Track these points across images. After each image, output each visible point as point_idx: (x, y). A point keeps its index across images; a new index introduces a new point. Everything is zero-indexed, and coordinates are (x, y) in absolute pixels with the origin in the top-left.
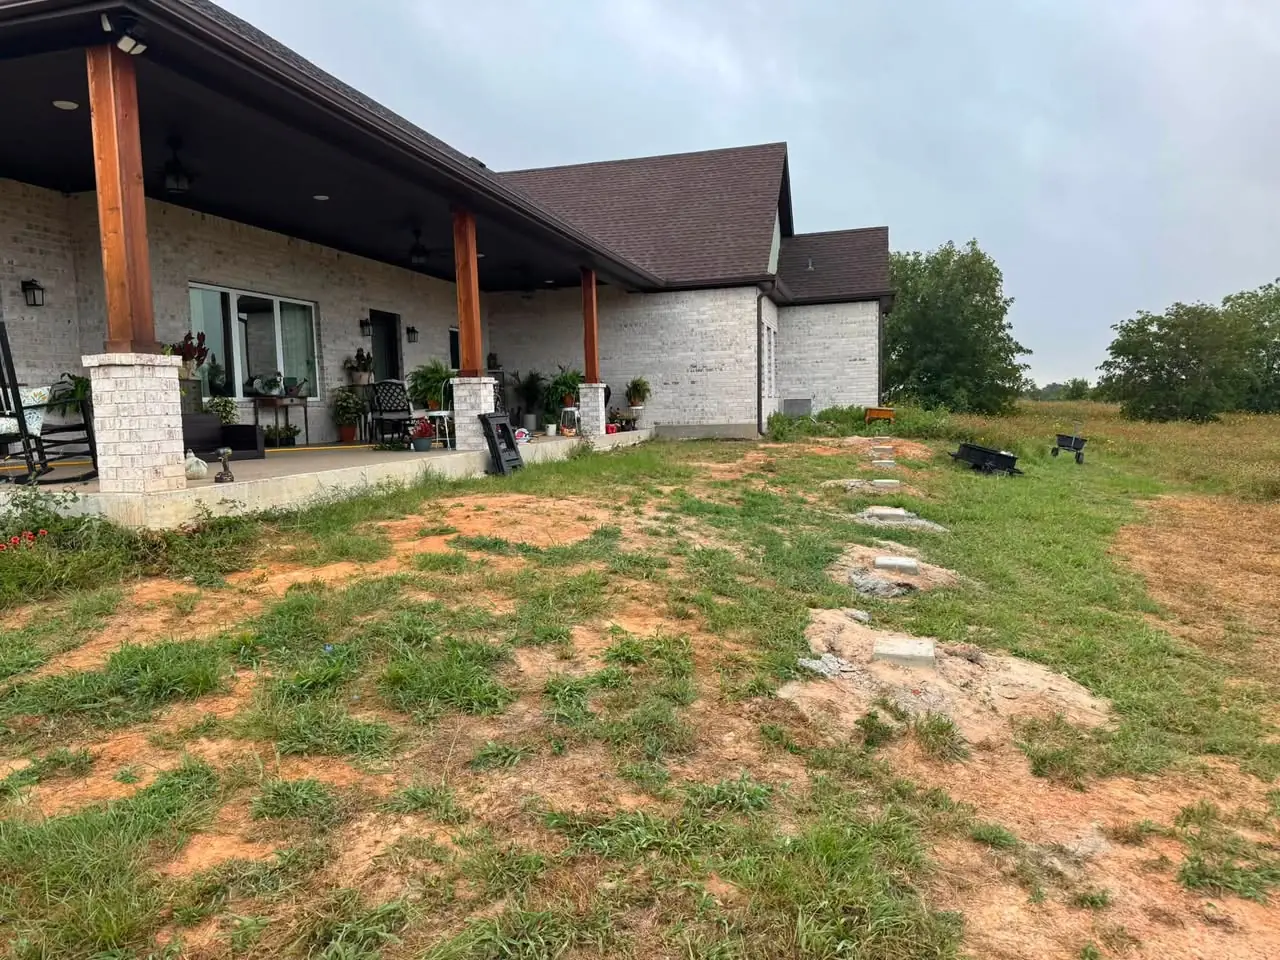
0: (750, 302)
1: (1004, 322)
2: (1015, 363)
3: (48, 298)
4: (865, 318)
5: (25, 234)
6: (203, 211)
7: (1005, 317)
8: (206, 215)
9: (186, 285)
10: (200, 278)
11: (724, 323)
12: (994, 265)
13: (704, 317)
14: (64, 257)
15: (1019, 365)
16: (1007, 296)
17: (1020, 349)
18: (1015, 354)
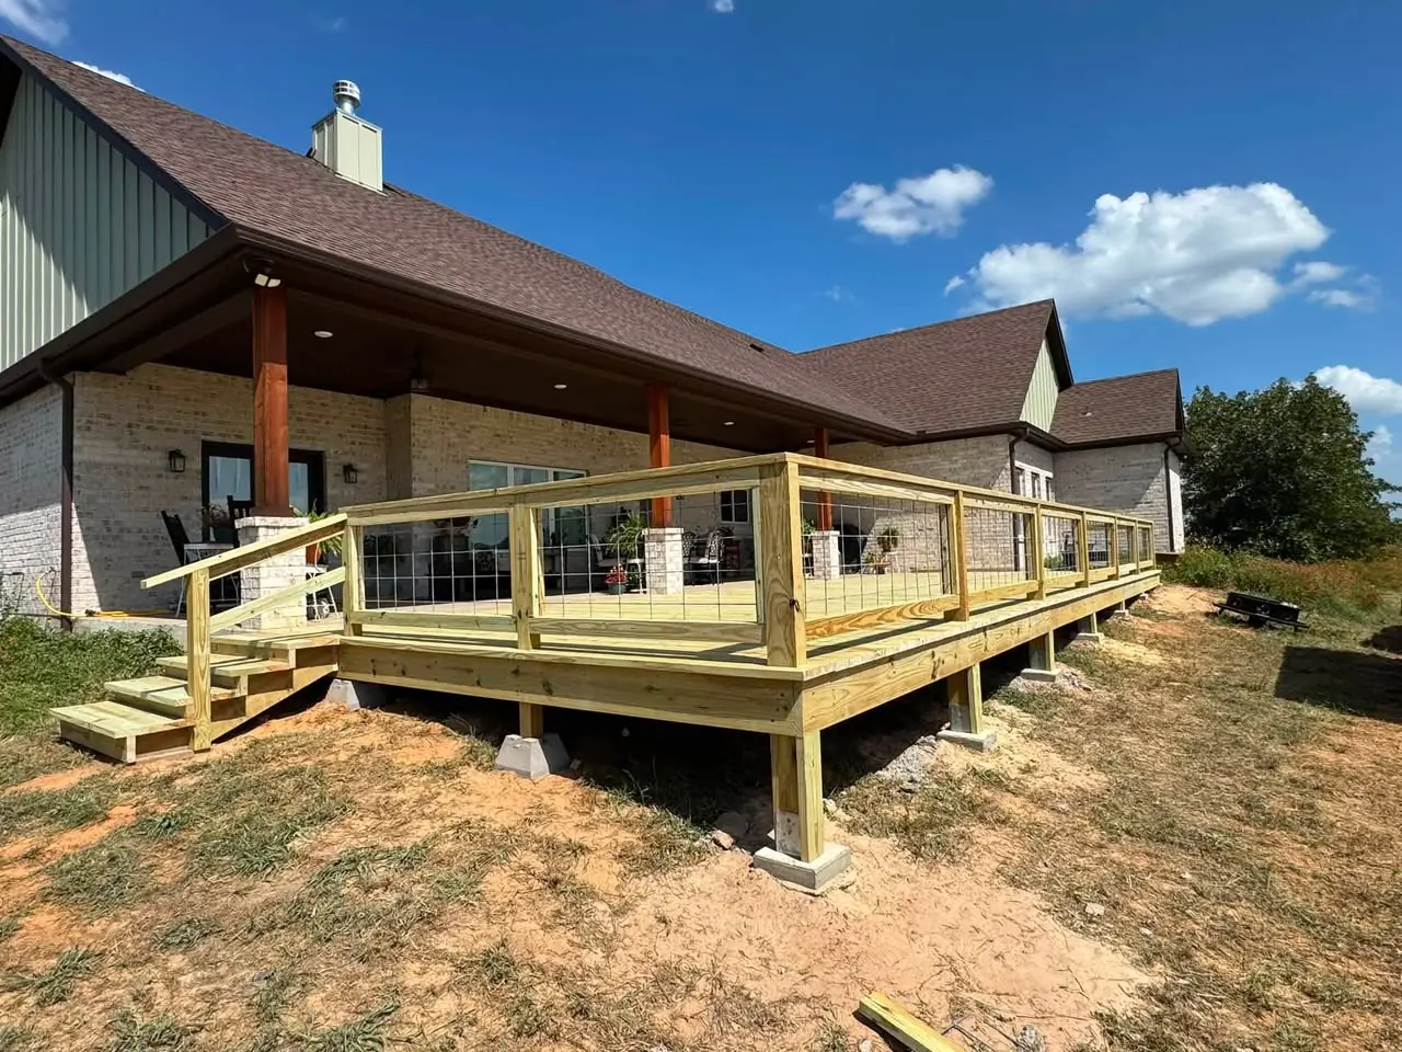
0: (1002, 449)
1: (1363, 459)
2: (1381, 501)
3: (361, 477)
4: (1149, 460)
5: (349, 431)
6: (485, 405)
7: (1363, 454)
8: (488, 407)
9: (466, 462)
10: (480, 456)
11: (976, 471)
12: (1345, 400)
13: (955, 466)
14: (379, 445)
15: (1387, 504)
16: (1363, 431)
17: (1385, 486)
18: (1380, 493)
